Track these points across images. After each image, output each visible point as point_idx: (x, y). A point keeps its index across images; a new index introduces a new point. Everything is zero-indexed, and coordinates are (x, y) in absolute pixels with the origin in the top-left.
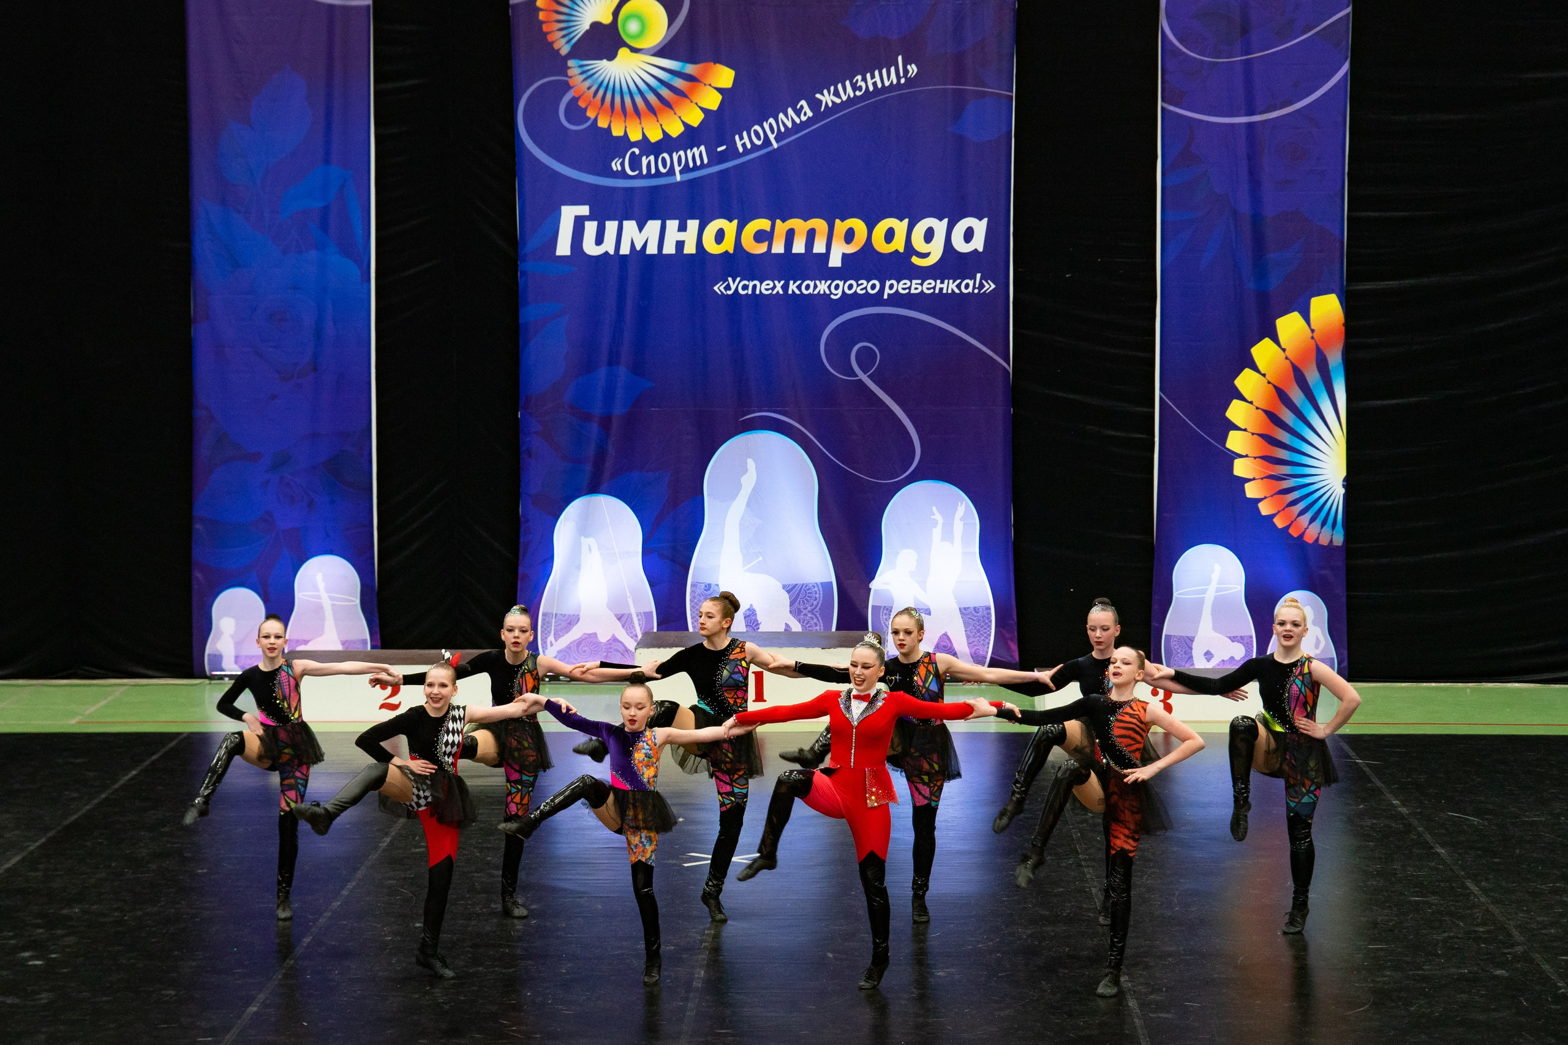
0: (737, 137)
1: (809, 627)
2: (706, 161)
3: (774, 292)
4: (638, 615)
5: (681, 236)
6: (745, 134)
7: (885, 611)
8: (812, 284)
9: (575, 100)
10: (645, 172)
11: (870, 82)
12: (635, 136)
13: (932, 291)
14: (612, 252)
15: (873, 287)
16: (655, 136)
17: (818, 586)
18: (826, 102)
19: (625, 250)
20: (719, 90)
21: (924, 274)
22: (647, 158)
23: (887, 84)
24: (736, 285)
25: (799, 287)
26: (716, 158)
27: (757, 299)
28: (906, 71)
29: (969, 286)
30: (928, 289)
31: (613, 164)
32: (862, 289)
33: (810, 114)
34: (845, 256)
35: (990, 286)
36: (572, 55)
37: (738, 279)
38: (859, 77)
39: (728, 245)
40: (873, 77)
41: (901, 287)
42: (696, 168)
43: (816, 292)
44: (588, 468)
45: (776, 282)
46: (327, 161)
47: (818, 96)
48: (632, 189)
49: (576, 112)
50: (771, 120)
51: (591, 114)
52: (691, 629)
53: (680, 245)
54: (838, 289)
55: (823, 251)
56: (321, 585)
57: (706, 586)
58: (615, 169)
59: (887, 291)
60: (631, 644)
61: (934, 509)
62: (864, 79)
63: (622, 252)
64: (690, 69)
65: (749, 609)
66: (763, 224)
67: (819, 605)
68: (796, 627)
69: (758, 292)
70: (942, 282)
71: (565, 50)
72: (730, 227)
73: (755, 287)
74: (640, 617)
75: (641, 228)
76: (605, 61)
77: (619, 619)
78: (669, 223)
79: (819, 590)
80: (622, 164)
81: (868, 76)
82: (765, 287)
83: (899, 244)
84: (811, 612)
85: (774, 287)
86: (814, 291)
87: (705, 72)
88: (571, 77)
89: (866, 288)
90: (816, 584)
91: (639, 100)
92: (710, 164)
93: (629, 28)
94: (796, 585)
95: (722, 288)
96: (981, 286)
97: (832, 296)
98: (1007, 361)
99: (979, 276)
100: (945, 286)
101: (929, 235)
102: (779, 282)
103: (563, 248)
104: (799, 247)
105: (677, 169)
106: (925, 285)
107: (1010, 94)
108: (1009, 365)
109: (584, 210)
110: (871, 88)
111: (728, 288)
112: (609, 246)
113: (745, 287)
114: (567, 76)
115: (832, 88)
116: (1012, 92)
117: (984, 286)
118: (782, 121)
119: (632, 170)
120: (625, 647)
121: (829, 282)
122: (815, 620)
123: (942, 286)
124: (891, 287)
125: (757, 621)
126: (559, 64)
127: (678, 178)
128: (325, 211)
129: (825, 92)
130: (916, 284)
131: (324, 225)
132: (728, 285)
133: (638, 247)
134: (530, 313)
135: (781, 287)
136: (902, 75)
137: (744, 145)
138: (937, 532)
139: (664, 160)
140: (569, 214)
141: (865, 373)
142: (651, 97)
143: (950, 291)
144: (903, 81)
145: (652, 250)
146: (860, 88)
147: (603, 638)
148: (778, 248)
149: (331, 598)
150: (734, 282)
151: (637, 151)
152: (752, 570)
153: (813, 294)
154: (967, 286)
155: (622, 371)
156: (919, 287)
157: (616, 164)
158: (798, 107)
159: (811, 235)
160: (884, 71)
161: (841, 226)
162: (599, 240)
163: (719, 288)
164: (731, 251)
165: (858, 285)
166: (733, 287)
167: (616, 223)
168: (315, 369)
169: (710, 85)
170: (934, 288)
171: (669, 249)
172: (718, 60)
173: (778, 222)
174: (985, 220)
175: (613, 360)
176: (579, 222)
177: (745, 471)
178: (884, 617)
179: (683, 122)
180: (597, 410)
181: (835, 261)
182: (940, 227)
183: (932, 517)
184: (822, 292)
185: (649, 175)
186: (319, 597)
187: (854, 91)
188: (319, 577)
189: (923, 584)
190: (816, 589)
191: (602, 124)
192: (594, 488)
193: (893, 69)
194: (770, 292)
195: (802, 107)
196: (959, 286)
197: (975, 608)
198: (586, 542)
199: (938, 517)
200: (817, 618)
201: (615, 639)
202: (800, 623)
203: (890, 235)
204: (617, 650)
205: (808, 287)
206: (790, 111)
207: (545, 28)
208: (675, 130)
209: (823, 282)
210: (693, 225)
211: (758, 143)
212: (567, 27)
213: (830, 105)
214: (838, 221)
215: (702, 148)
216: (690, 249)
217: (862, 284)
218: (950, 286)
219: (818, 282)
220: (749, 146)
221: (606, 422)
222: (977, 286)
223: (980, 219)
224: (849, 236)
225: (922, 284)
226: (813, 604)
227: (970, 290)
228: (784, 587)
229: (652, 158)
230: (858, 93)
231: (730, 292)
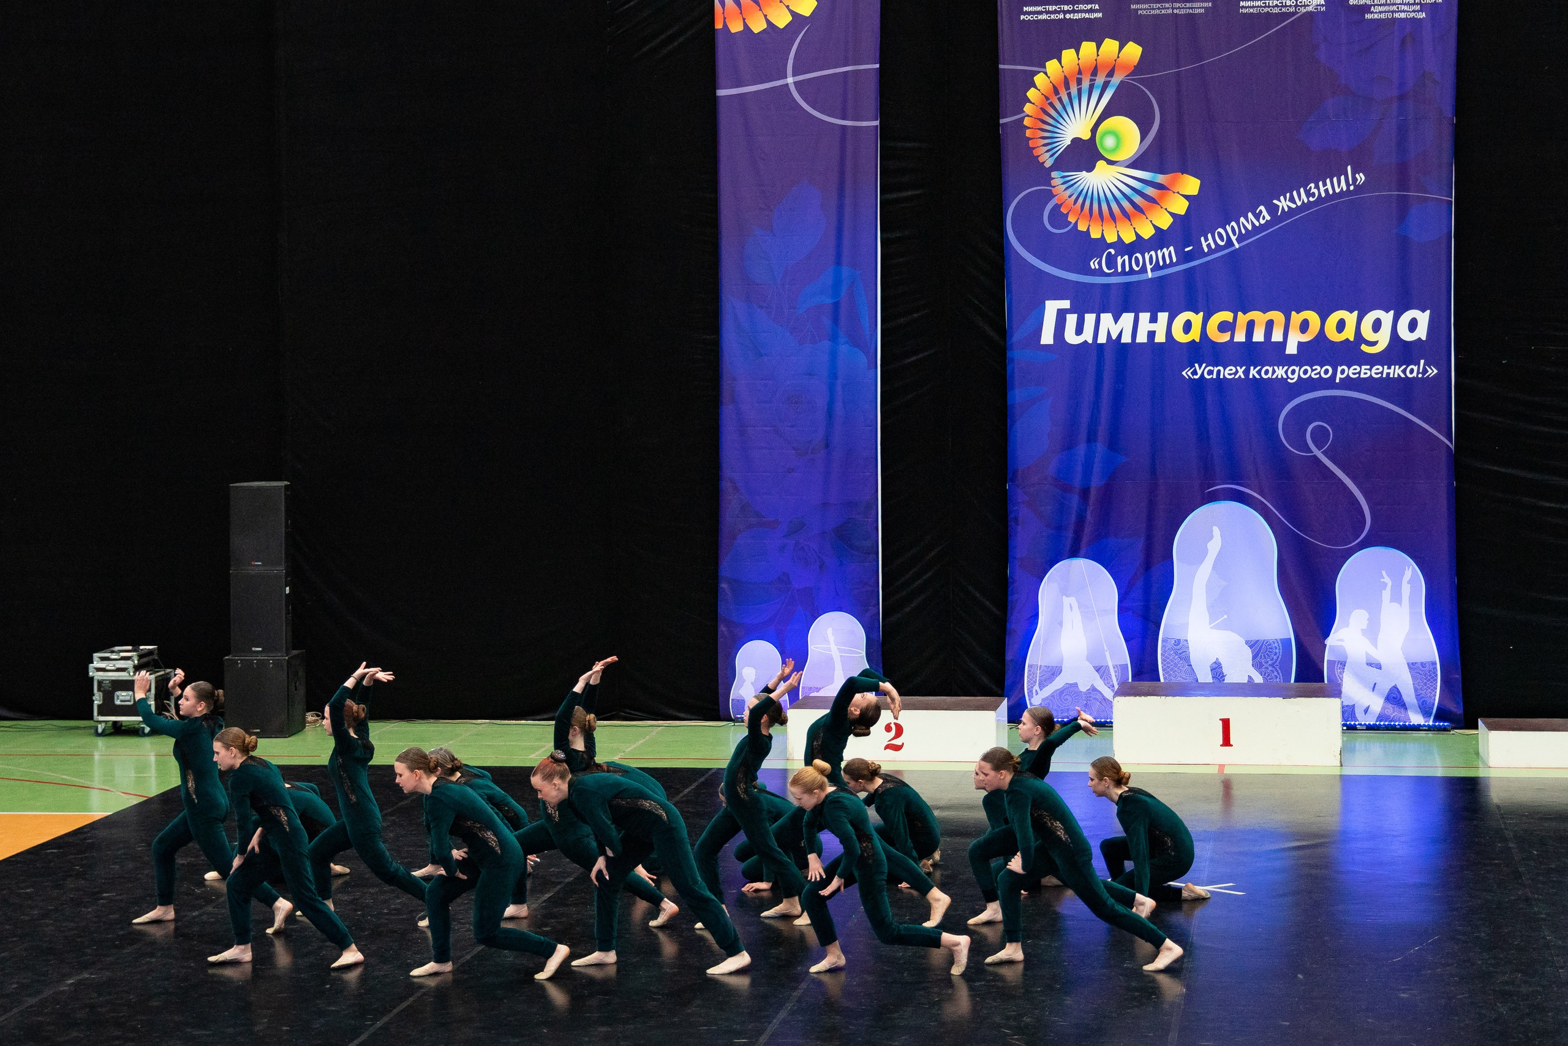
0: (1202, 239)
1: (1270, 679)
2: (1174, 260)
3: (1237, 377)
4: (1114, 667)
5: (1152, 327)
6: (1209, 236)
7: (1339, 666)
8: (1270, 369)
9: (1057, 207)
10: (1120, 270)
11: (1322, 189)
12: (1111, 238)
13: (1380, 375)
14: (1090, 341)
15: (1326, 372)
16: (1129, 238)
17: (1278, 643)
18: (1283, 207)
19: (1102, 339)
20: (1186, 197)
21: (1372, 360)
22: (1121, 258)
23: (1338, 190)
24: (1202, 370)
25: (1259, 372)
26: (1184, 257)
27: (1220, 382)
28: (1355, 179)
29: (1413, 371)
30: (1376, 374)
31: (1092, 263)
32: (1315, 374)
33: (1268, 218)
34: (1300, 344)
35: (1433, 371)
36: (1055, 167)
37: (1204, 365)
38: (1312, 185)
39: (1195, 335)
40: (1325, 184)
41: (1352, 372)
42: (1165, 266)
43: (1274, 377)
44: (1070, 534)
45: (1238, 368)
46: (838, 262)
47: (1275, 202)
48: (1108, 285)
49: (1058, 217)
50: (1233, 224)
51: (1072, 219)
52: (1162, 680)
53: (1152, 334)
54: (1296, 374)
55: (1281, 340)
56: (831, 638)
57: (1175, 642)
58: (1093, 267)
59: (1339, 376)
60: (1108, 693)
61: (1384, 573)
62: (1317, 187)
63: (1099, 341)
64: (1160, 178)
65: (1215, 663)
66: (1226, 316)
67: (1279, 659)
68: (1258, 679)
69: (1222, 377)
70: (1389, 368)
71: (1048, 164)
72: (1197, 319)
73: (1219, 371)
74: (1116, 669)
75: (1116, 321)
76: (1084, 172)
77: (1097, 671)
78: (1141, 315)
79: (1279, 645)
80: (1100, 263)
81: (1321, 183)
82: (1228, 372)
83: (1349, 334)
84: (1272, 665)
85: (1237, 372)
86: (1272, 376)
87: (1174, 181)
88: (1054, 187)
89: (1319, 373)
90: (1276, 640)
91: (1114, 206)
92: (1177, 264)
93: (1106, 144)
94: (1258, 641)
95: (1189, 373)
96: (1425, 371)
97: (1289, 380)
98: (1451, 441)
99: (1422, 362)
100: (1391, 371)
101: (1377, 325)
102: (1241, 368)
103: (1047, 337)
104: (1259, 336)
105: (1149, 267)
106: (1374, 370)
107: (1450, 199)
108: (1452, 444)
109: (1066, 304)
110: (1323, 195)
111: (1195, 373)
112: (1087, 336)
113: (1210, 372)
114: (1050, 185)
115: (1288, 195)
116: (1452, 198)
117: (1428, 371)
118: (1242, 223)
119: (1109, 268)
120: (1103, 696)
121: (1286, 368)
122: (1276, 673)
123: (1389, 371)
124: (1343, 372)
125: (1223, 673)
126: (1044, 176)
127: (1150, 275)
128: (836, 306)
129: (1282, 198)
130: (1365, 369)
131: (836, 320)
132: (1195, 369)
133: (1114, 337)
134: (1018, 395)
135: (1244, 372)
136: (1351, 183)
137: (1209, 246)
138: (1386, 594)
139: (1136, 257)
140: (1052, 307)
141: (1319, 450)
142: (1126, 204)
143: (1396, 376)
144: (1352, 188)
145: (1126, 339)
146: (1313, 195)
147: (1083, 688)
148: (1240, 337)
149: (840, 651)
150: (1200, 369)
151: (1113, 251)
152: (1217, 627)
153: (1272, 379)
154: (1412, 371)
155: (1100, 447)
156: (1368, 372)
157: (1094, 263)
158: (1257, 212)
159: (1270, 325)
160: (1335, 179)
161: (1297, 318)
162: (1079, 331)
163: (1187, 373)
164: (1198, 340)
165: (1313, 370)
166: (1199, 372)
167: (1094, 315)
168: (827, 446)
169: (1178, 193)
170: (1382, 373)
171: (1142, 338)
172: (1184, 171)
173: (1240, 314)
174: (1428, 312)
175: (1091, 438)
176: (1061, 315)
177: (1211, 537)
178: (1339, 671)
179: (1154, 226)
180: (1077, 482)
181: (1291, 349)
182: (1387, 318)
183: (1382, 580)
184: (1280, 377)
185: (1124, 273)
186: (830, 650)
187: (1308, 198)
188: (830, 631)
189: (1374, 641)
190: (1276, 645)
191: (1082, 227)
192: (1074, 553)
193: (1343, 178)
194: (1233, 376)
195: (1261, 210)
196: (1404, 371)
197: (1422, 664)
198: (1067, 601)
199: (1387, 579)
200: (1277, 671)
201: (1094, 689)
202: (1261, 675)
203: (1341, 326)
204: (1095, 699)
205: (1267, 372)
206: (1250, 215)
207: (1031, 144)
208: (1147, 232)
209: (1281, 367)
210: (1163, 317)
211: (1222, 243)
212: (1051, 141)
213: (1286, 209)
214: (1293, 313)
215: (1172, 248)
216: (1160, 338)
217: (1316, 369)
218: (1396, 371)
219: (1276, 368)
220: (1213, 246)
221: (1085, 493)
222: (1421, 371)
223: (1423, 311)
224: (1304, 326)
225: (1370, 370)
226: (1272, 659)
227: (1415, 374)
228: (1247, 642)
229: (1126, 257)
230: (1311, 199)
231: (1196, 377)
